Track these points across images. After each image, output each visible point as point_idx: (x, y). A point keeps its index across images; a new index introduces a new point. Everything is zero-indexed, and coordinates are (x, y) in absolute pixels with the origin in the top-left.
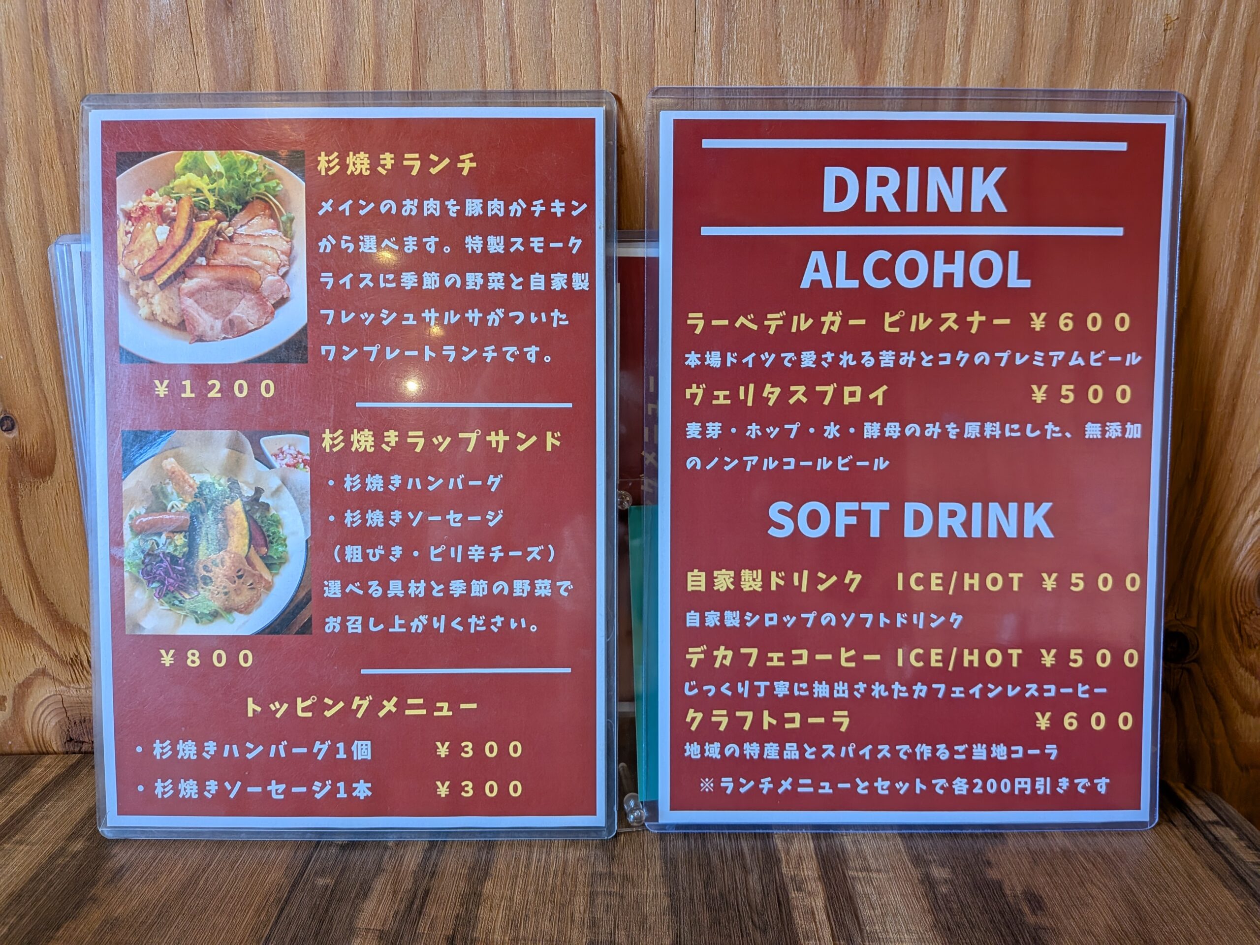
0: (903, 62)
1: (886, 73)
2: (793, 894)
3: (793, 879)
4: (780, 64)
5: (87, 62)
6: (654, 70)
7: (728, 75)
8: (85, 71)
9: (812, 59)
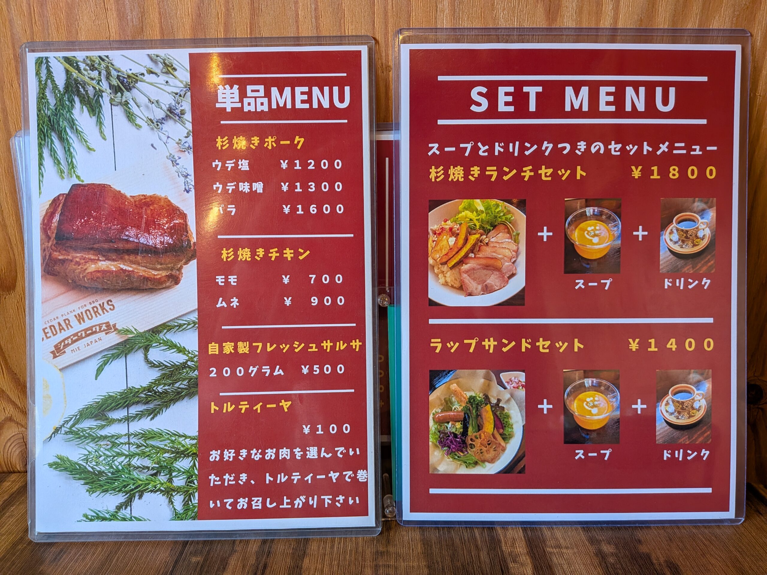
0: (575, 9)
1: (564, 16)
2: (511, 565)
3: (510, 554)
4: (494, 11)
5: (35, 16)
6: (410, 16)
7: (459, 19)
8: (33, 21)
9: (515, 7)
